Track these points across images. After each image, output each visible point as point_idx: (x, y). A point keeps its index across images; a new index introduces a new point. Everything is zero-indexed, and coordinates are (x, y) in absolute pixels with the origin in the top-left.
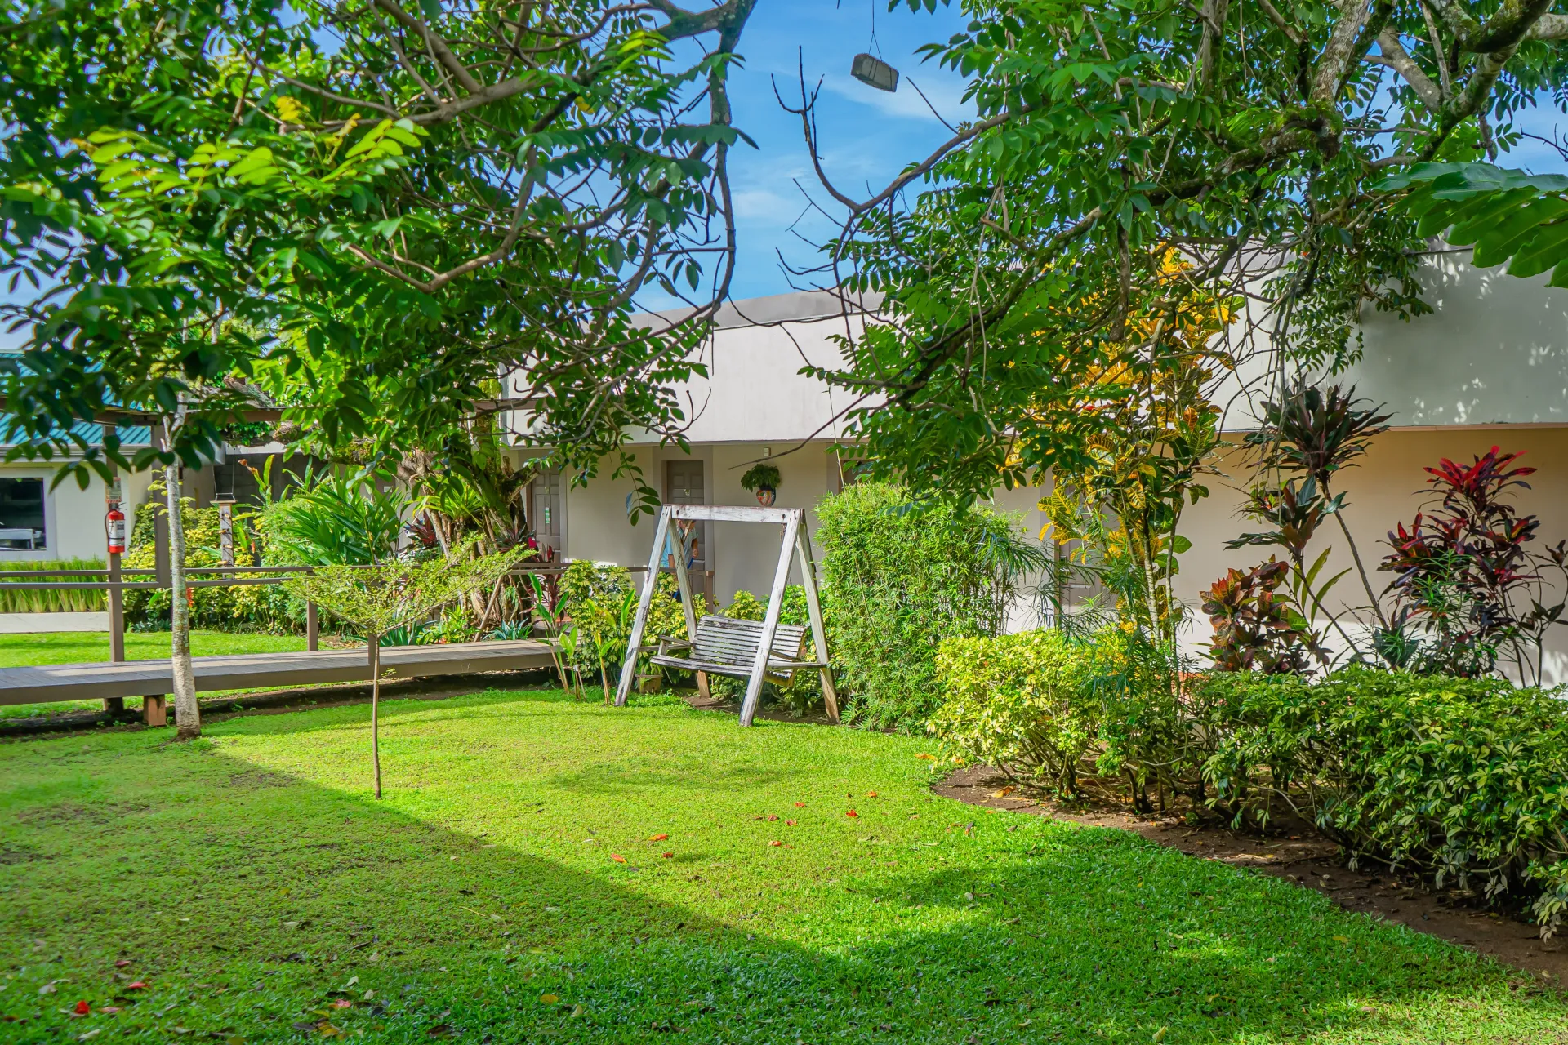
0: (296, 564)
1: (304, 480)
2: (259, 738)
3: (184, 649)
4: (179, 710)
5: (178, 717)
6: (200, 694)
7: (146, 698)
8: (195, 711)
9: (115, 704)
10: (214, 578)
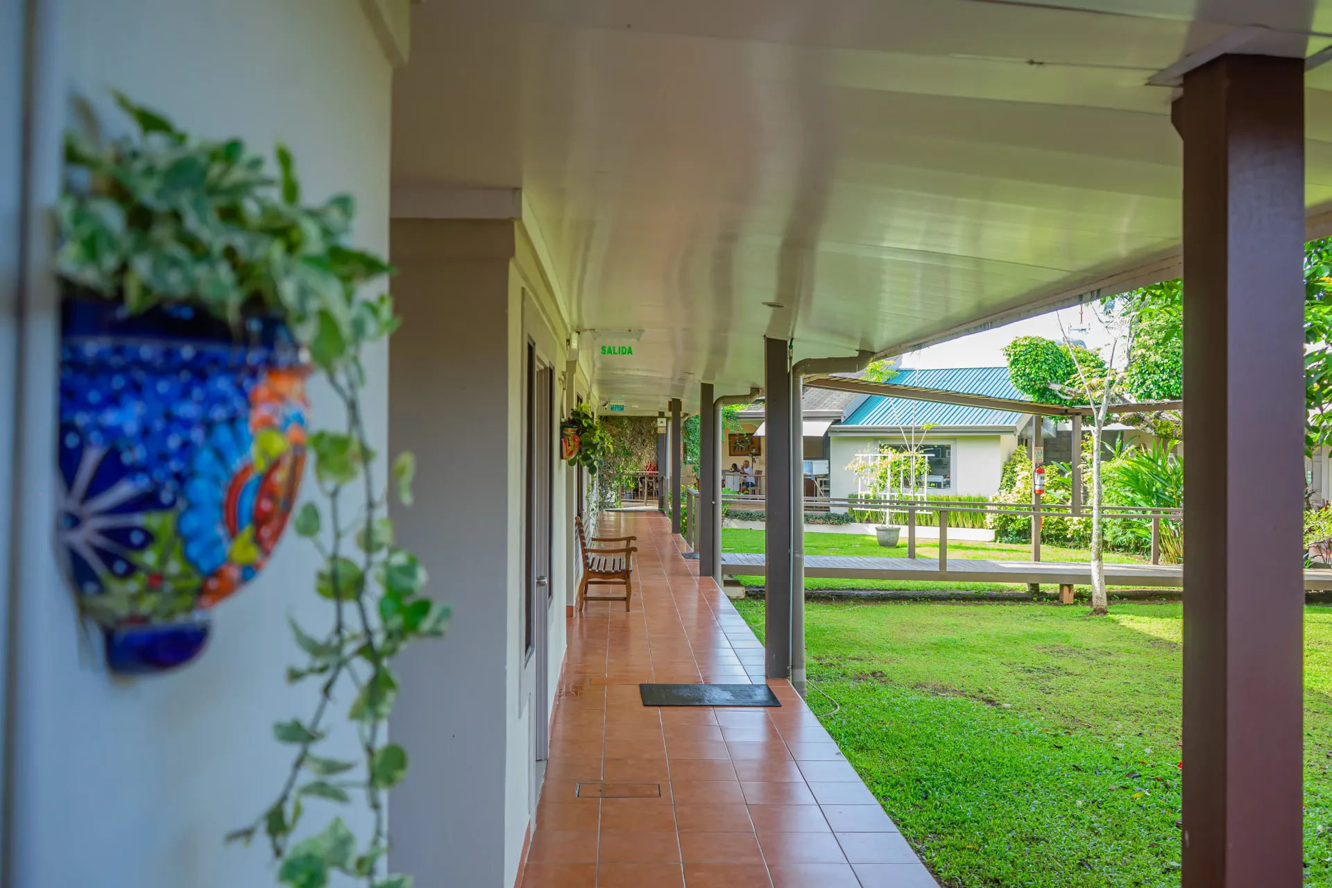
0: (1114, 505)
1: (1115, 449)
2: (1147, 619)
3: (1099, 558)
4: (1094, 595)
5: (1094, 600)
6: (1108, 587)
7: (1062, 586)
8: (1105, 597)
9: (1035, 587)
10: (1054, 511)
